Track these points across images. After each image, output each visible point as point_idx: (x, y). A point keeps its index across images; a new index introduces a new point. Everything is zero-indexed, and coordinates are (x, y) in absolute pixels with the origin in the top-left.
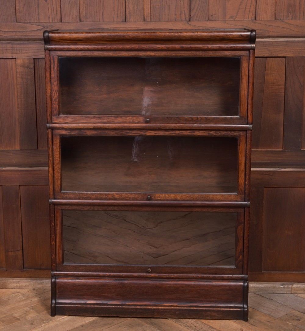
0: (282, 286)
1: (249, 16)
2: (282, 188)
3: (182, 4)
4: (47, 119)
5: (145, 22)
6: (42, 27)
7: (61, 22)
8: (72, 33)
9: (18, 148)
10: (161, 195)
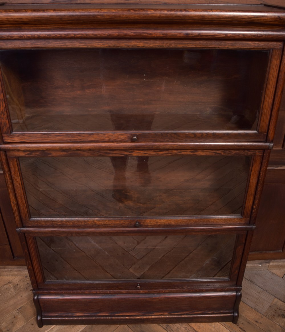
10: (152, 221)
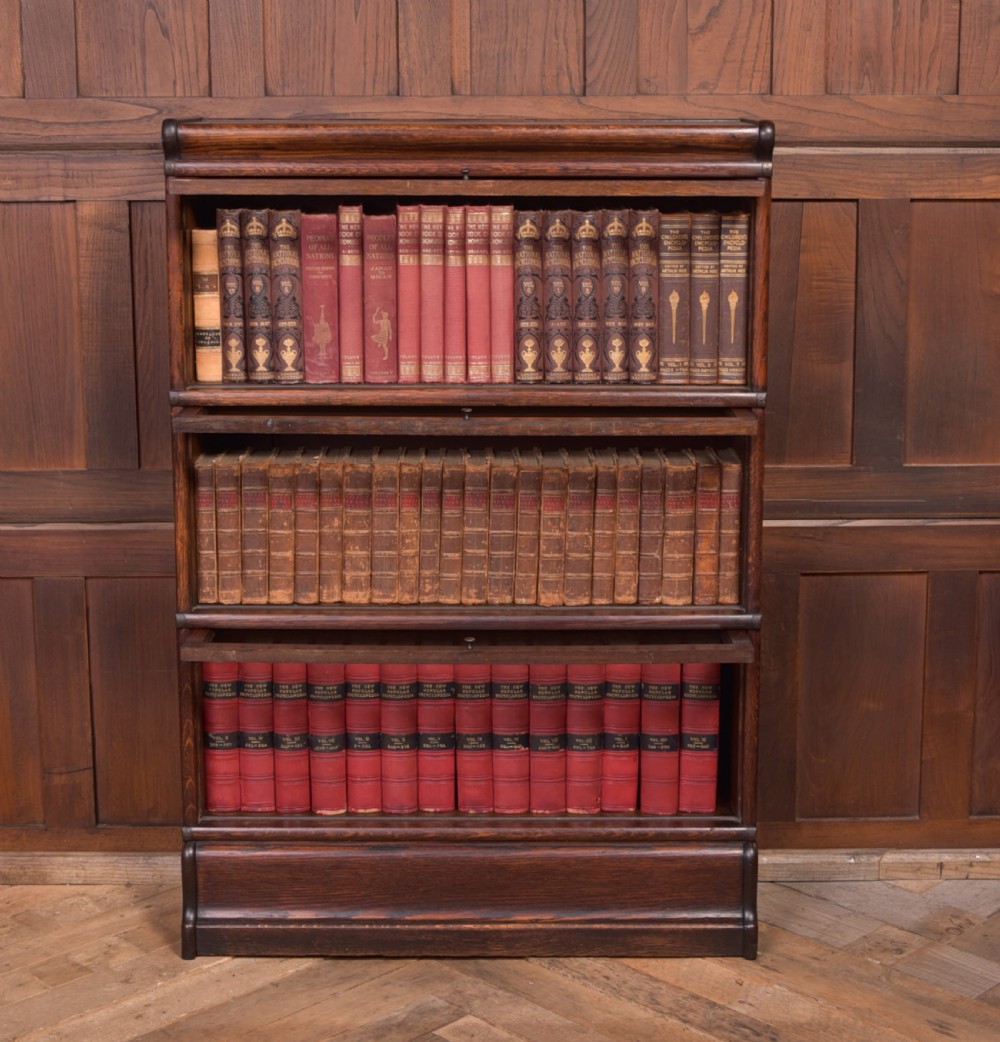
0: (852, 861)
1: (753, 84)
2: (852, 578)
3: (562, 47)
4: (172, 378)
5: (455, 97)
6: (153, 111)
7: (210, 95)
8: (246, 126)
9: (80, 465)
